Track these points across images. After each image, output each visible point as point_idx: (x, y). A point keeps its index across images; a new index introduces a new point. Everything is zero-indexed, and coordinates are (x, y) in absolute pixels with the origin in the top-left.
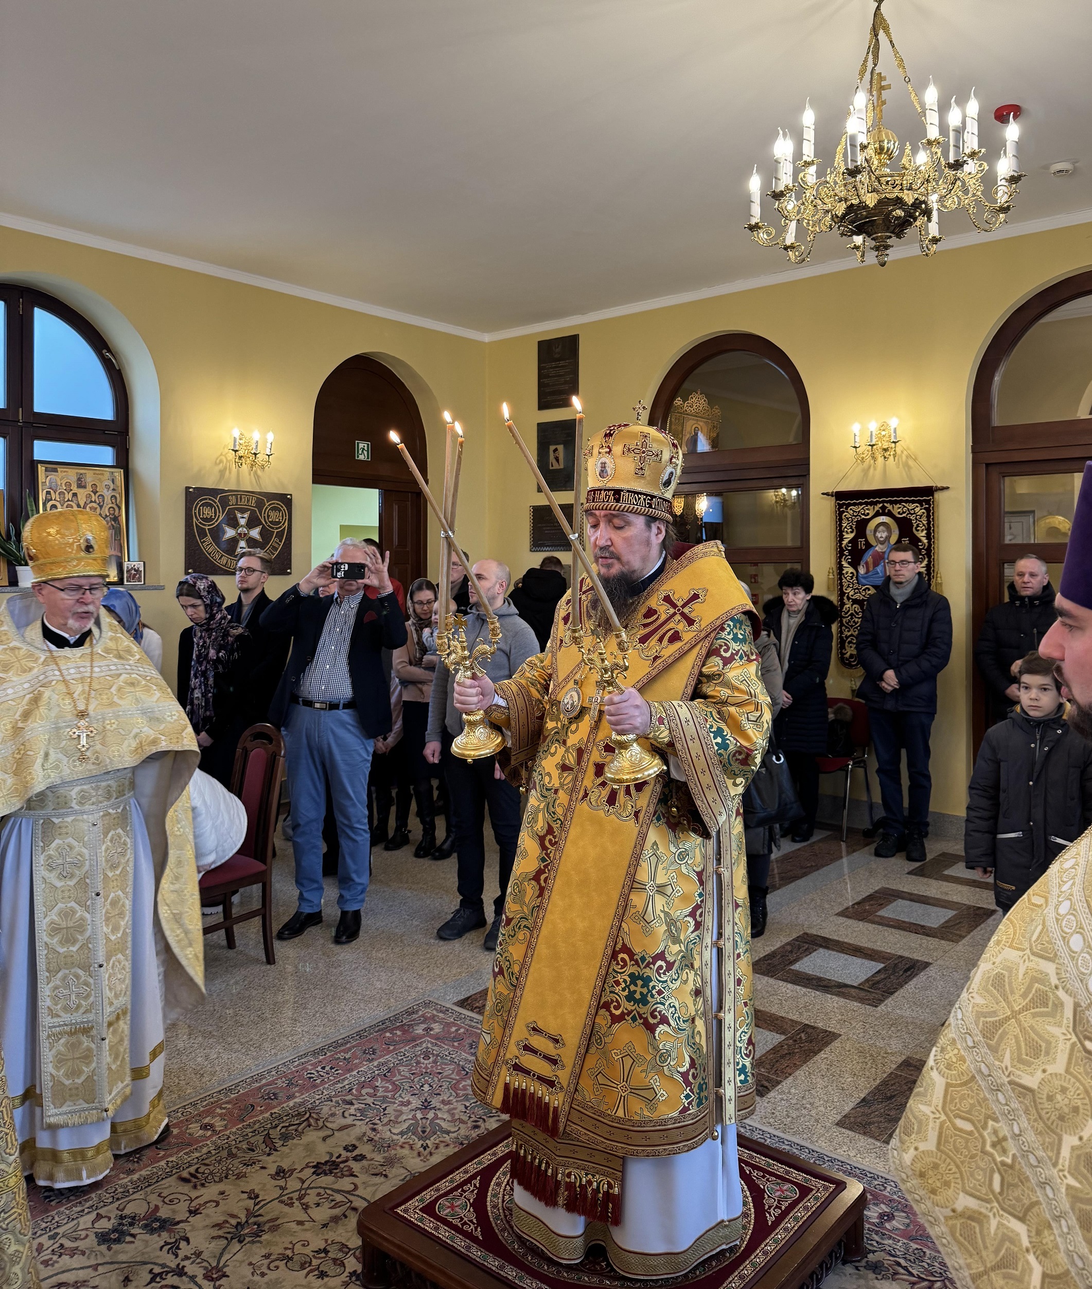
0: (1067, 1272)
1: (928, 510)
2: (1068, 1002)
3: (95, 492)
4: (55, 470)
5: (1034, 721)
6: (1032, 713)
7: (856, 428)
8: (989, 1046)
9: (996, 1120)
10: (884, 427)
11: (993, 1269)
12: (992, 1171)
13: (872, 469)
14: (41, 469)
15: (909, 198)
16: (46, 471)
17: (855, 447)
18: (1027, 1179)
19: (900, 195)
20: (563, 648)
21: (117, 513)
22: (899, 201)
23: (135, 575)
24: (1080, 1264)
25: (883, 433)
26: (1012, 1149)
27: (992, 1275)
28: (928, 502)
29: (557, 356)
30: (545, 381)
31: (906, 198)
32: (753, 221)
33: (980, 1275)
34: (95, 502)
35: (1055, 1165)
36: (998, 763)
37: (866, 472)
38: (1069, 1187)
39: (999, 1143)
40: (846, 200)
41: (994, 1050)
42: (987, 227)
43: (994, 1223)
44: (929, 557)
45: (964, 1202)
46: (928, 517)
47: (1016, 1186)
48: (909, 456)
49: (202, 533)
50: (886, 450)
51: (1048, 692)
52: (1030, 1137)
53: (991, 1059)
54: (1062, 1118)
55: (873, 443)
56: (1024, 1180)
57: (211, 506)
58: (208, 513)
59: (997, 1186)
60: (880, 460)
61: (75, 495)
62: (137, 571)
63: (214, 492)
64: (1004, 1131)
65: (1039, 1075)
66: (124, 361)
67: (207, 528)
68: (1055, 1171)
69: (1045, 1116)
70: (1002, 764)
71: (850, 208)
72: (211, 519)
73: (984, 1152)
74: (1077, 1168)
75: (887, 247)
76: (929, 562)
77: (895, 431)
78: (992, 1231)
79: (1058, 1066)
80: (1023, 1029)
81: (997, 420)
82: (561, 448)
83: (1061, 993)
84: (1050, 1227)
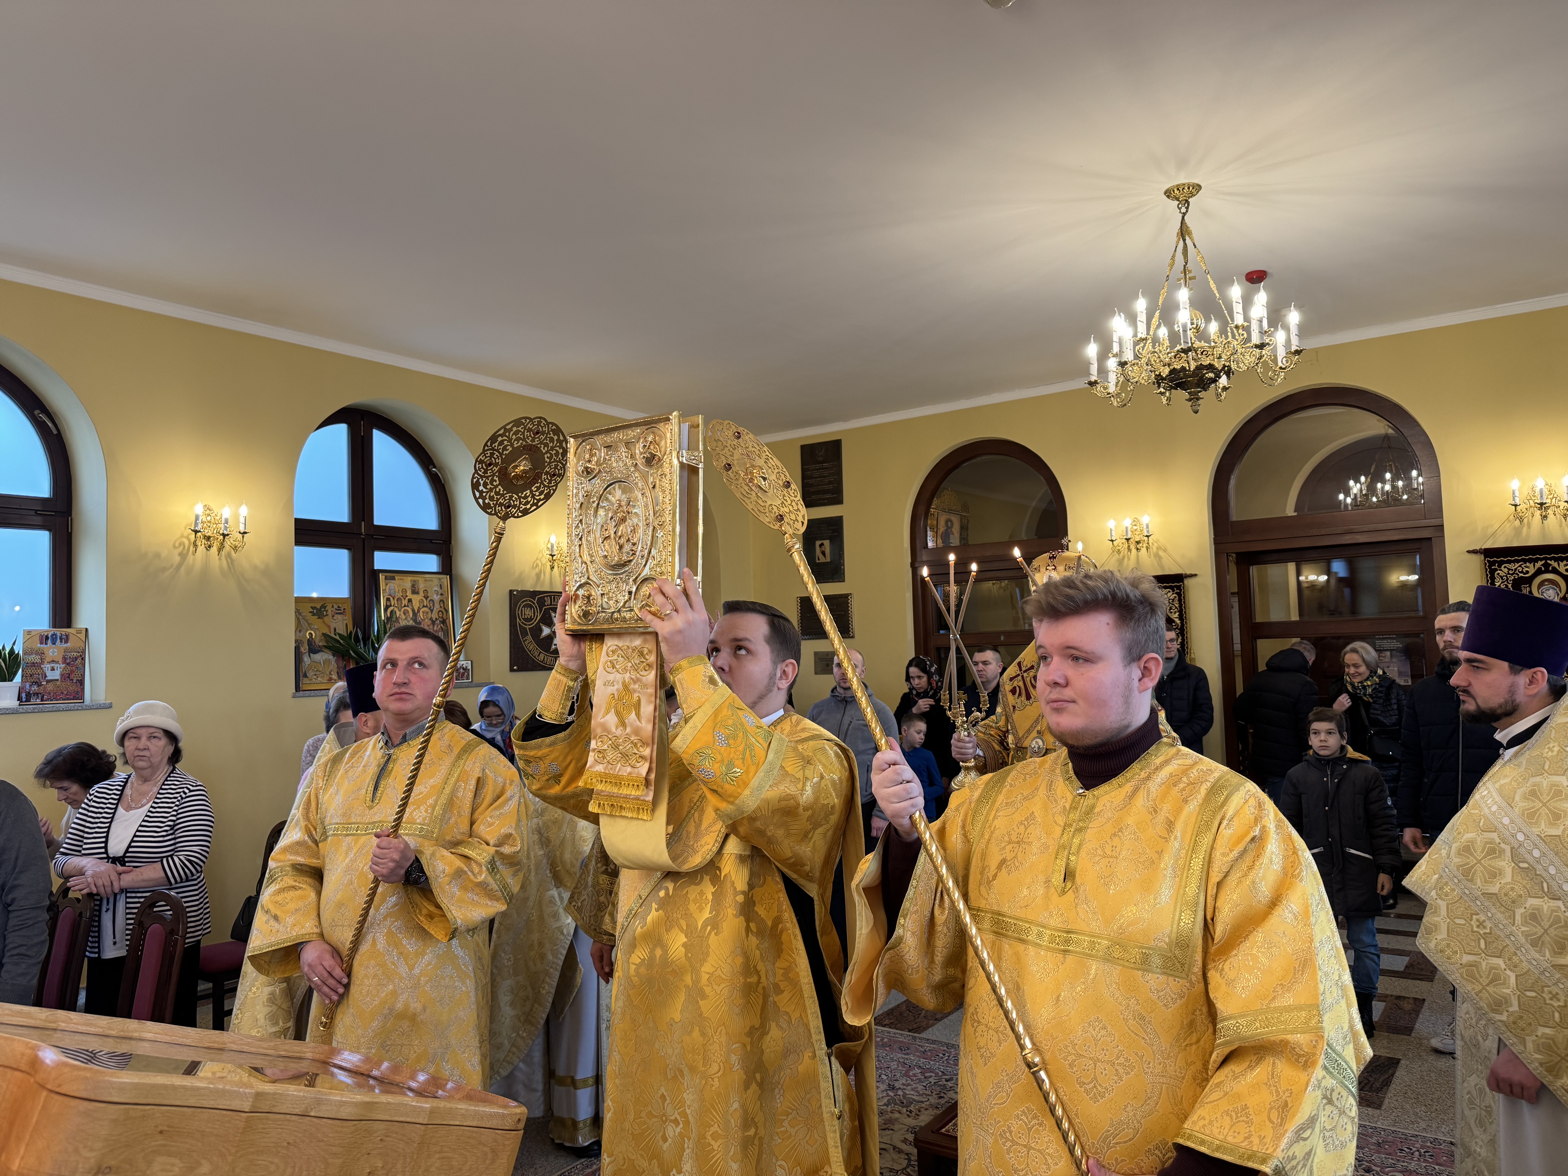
0: (1529, 969)
1: (1179, 594)
2: (1508, 848)
3: (426, 597)
4: (393, 578)
5: (1324, 760)
6: (1322, 753)
7: (1111, 524)
8: (1467, 880)
9: (1477, 914)
10: (1136, 522)
11: (1487, 985)
12: (1479, 939)
13: (1126, 559)
14: (382, 577)
15: (1218, 365)
16: (386, 579)
17: (1112, 541)
18: (1500, 936)
19: (1212, 362)
20: (1017, 712)
21: (445, 617)
22: (1211, 367)
23: (463, 674)
24: (1535, 963)
25: (1135, 528)
26: (1488, 924)
27: (1488, 988)
28: (1179, 588)
29: (821, 459)
30: (810, 481)
31: (1217, 365)
32: (1093, 379)
33: (1480, 992)
34: (427, 606)
35: (1513, 925)
36: (1299, 796)
37: (1120, 562)
38: (1522, 932)
39: (1481, 924)
40: (1169, 365)
41: (1471, 881)
42: (1271, 382)
43: (1484, 964)
44: (1183, 636)
45: (1467, 959)
46: (1180, 600)
47: (1493, 942)
48: (1158, 548)
49: (524, 633)
50: (1138, 542)
51: (1332, 736)
52: (1499, 916)
53: (1469, 885)
54: (1513, 902)
55: (1129, 537)
56: (1497, 938)
57: (531, 607)
58: (528, 613)
59: (1483, 945)
60: (1134, 551)
61: (410, 601)
62: (466, 669)
63: (534, 594)
64: (1482, 917)
65: (1498, 886)
66: (449, 476)
67: (528, 627)
68: (1514, 928)
69: (1504, 904)
70: (1303, 796)
71: (1173, 371)
72: (531, 619)
73: (1473, 932)
74: (1526, 922)
75: (1198, 399)
76: (1183, 640)
77: (1147, 527)
78: (1484, 968)
79: (1508, 878)
80: (1484, 867)
81: (1235, 515)
82: (827, 543)
83: (1502, 845)
84: (1516, 954)
